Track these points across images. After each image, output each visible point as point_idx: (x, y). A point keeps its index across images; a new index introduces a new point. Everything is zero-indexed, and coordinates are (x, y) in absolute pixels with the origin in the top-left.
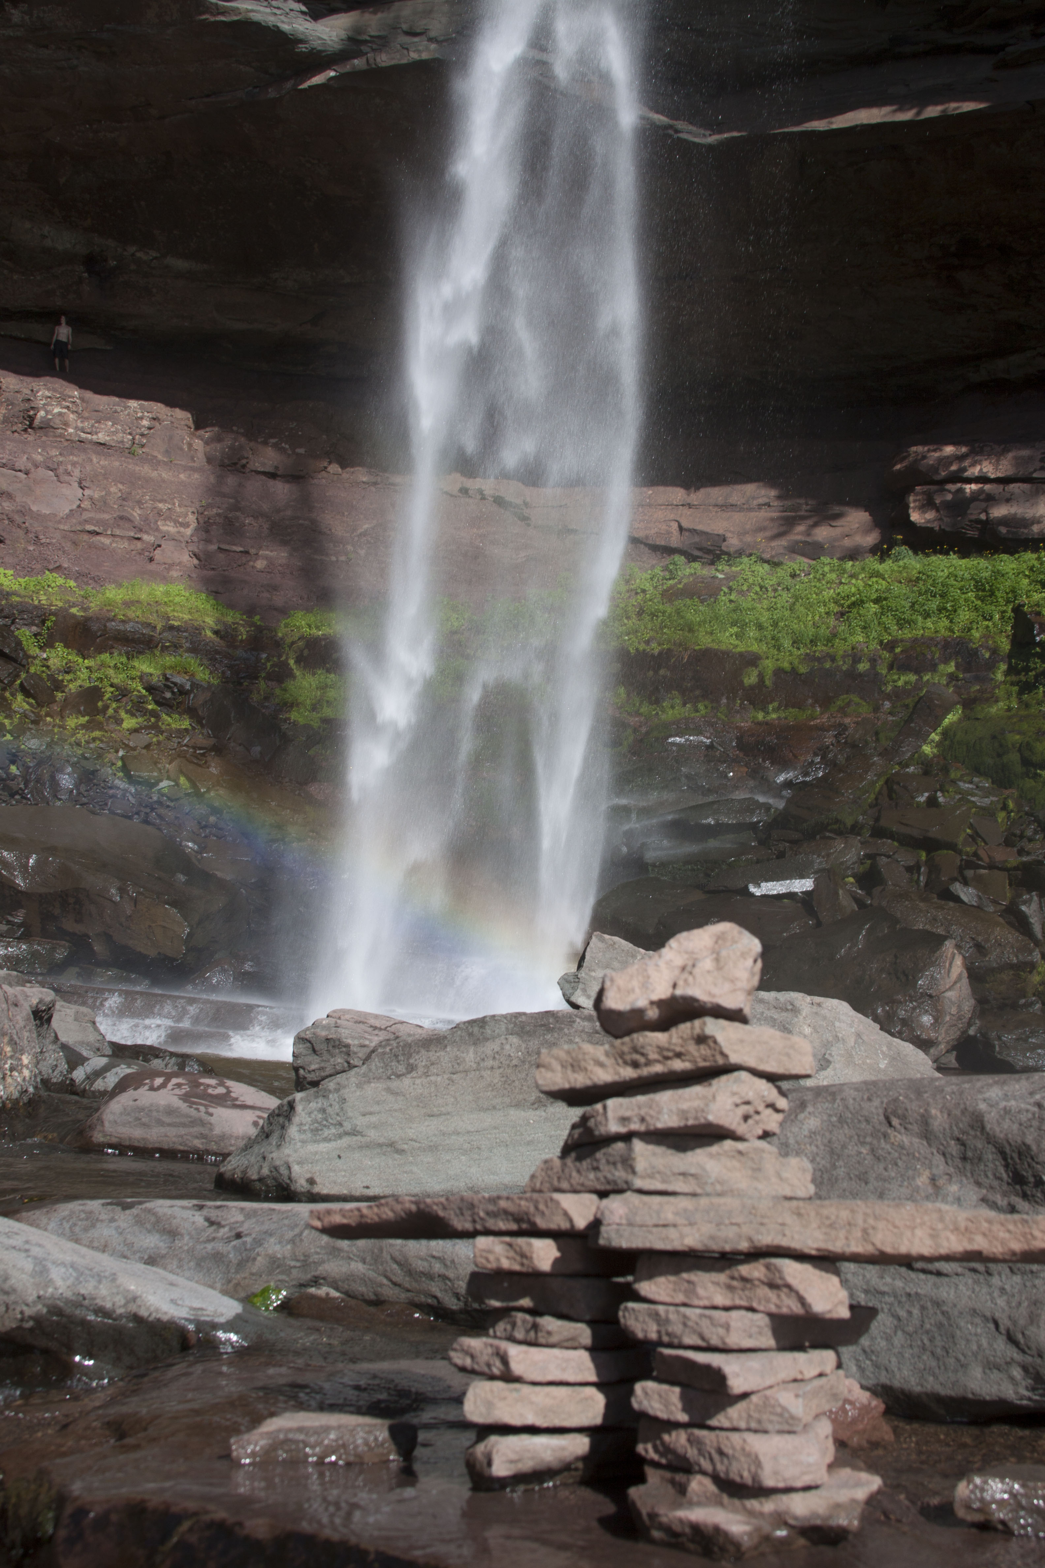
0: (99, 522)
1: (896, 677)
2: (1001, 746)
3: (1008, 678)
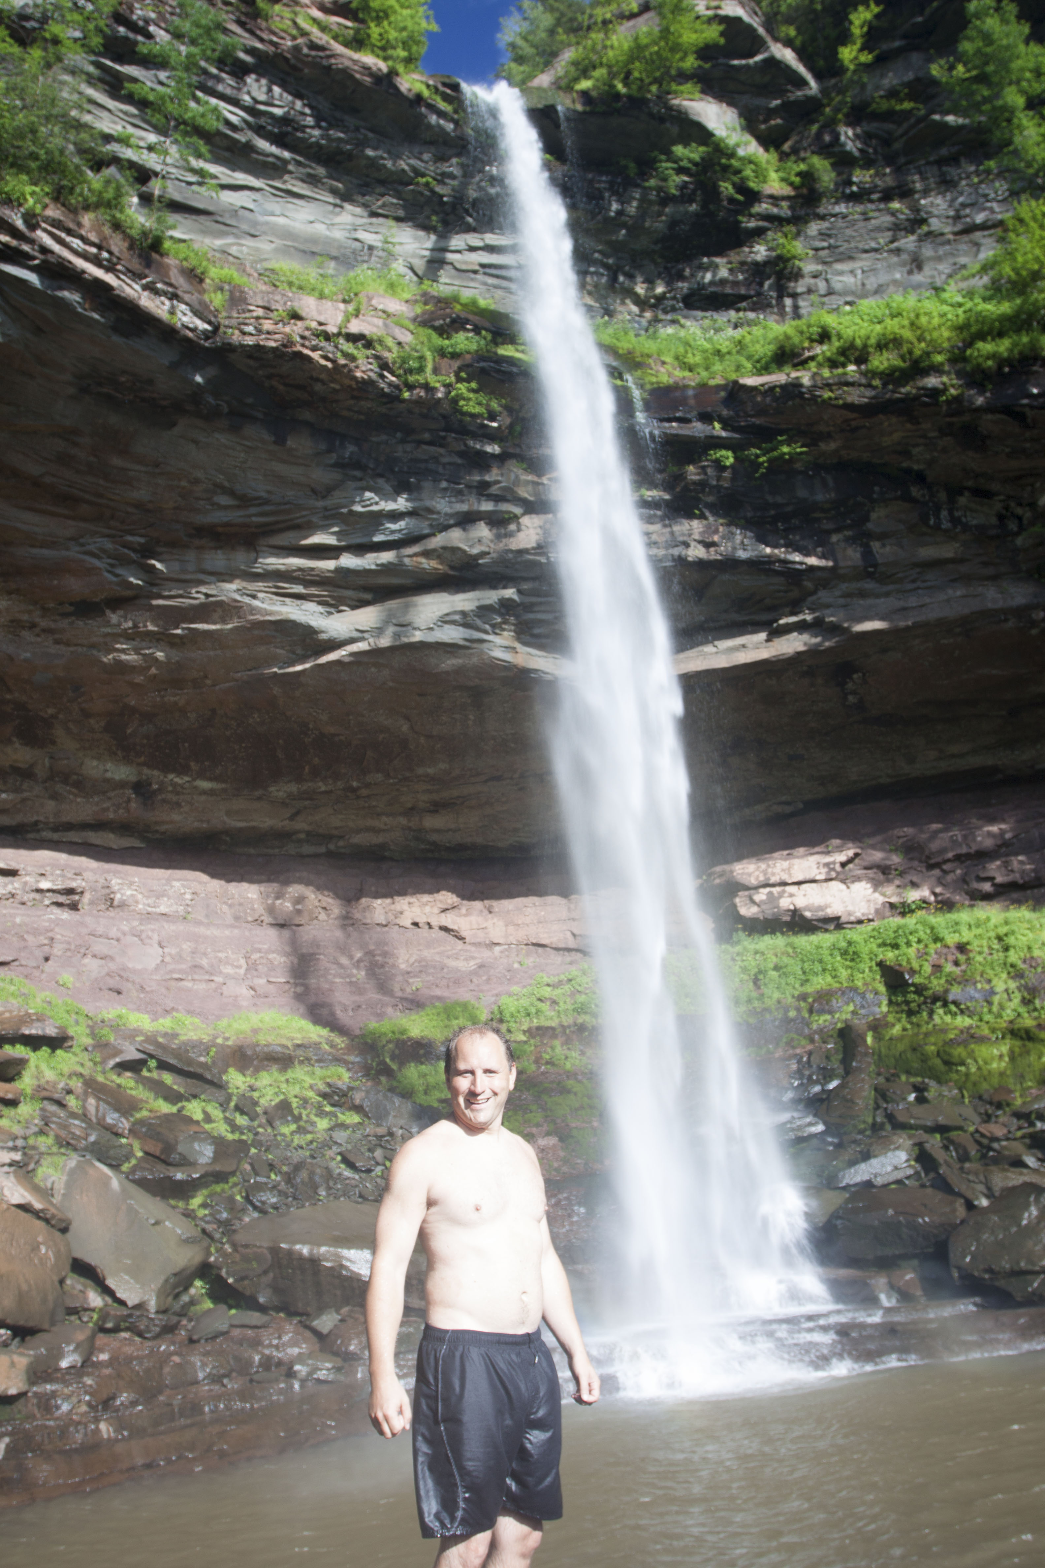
0: (180, 971)
1: (816, 1018)
3: (892, 1009)
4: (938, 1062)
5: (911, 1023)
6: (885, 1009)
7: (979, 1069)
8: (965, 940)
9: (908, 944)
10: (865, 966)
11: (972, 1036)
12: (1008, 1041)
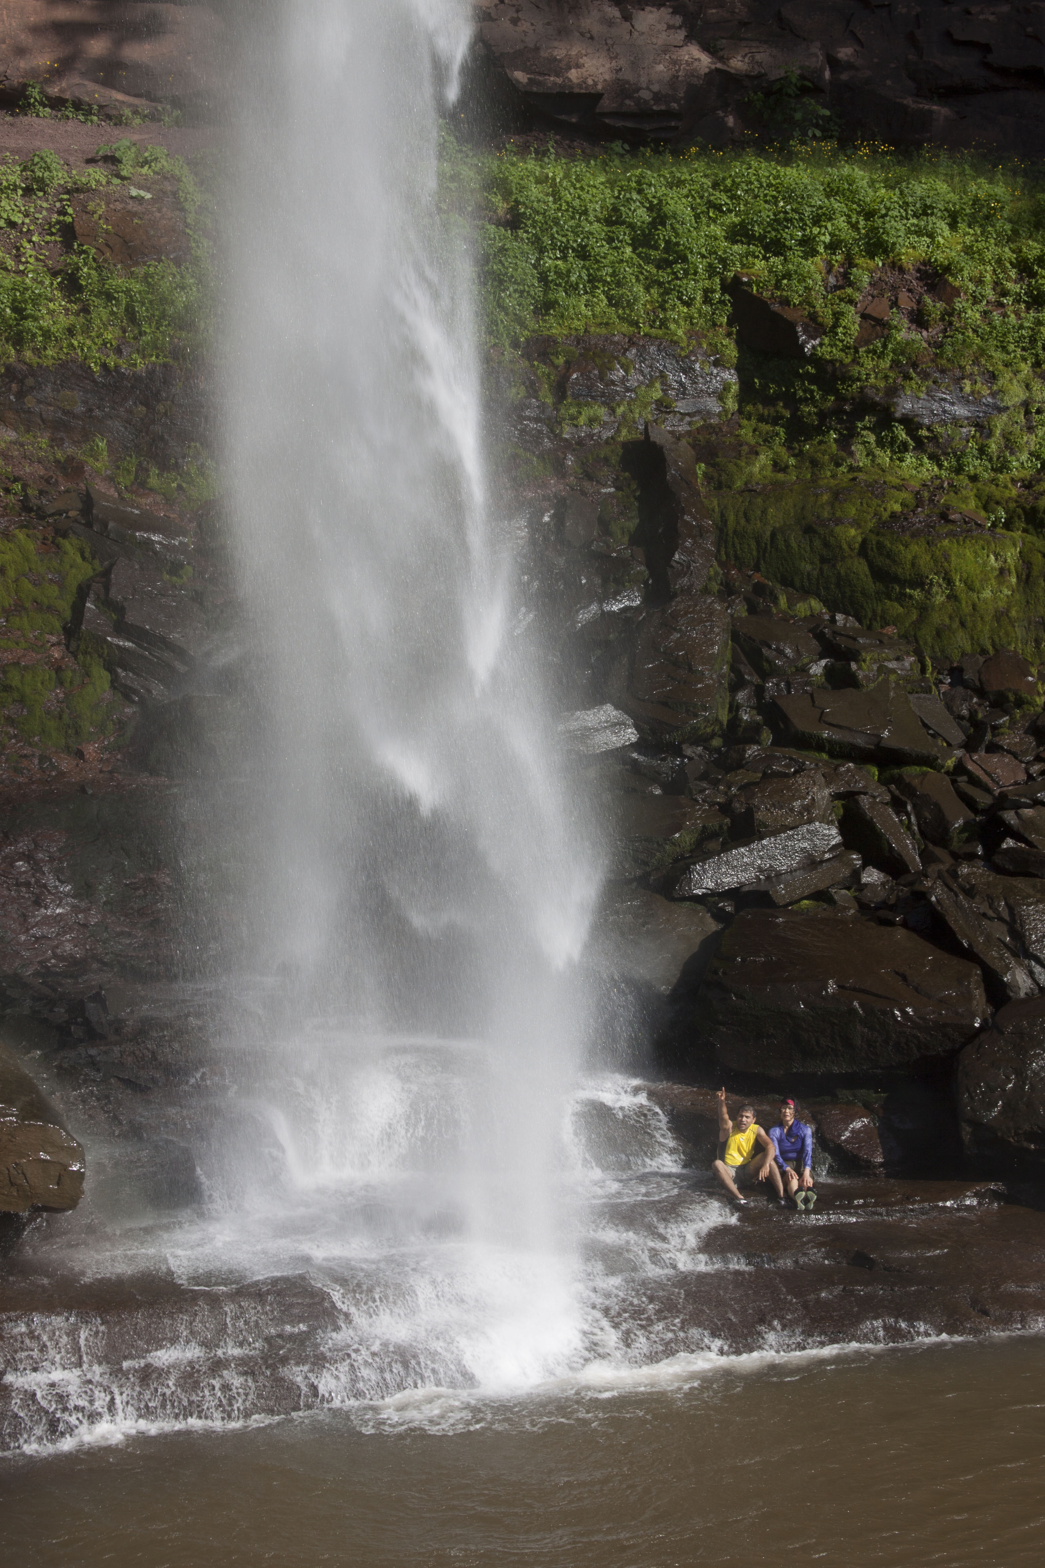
1: (573, 411)
2: (826, 545)
3: (749, 408)
4: (861, 567)
5: (799, 455)
6: (732, 404)
7: (953, 597)
8: (940, 257)
9: (808, 246)
10: (694, 288)
11: (944, 516)
12: (1017, 534)
